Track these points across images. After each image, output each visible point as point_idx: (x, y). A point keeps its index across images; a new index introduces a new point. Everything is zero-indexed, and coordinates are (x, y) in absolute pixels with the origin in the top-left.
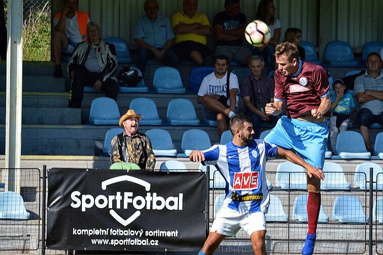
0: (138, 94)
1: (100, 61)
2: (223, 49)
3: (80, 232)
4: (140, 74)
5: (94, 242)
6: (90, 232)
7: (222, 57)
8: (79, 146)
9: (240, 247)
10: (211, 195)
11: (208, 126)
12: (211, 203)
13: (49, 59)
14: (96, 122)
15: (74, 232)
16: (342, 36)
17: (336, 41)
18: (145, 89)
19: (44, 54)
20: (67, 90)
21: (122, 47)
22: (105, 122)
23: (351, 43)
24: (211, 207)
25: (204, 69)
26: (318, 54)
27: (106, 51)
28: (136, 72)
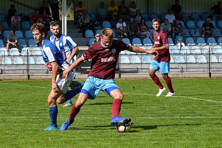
0: (98, 29)
1: (88, 20)
2: (122, 16)
3: (83, 67)
4: (99, 23)
5: (88, 70)
6: (86, 68)
7: (121, 18)
8: (82, 44)
9: (128, 71)
10: (120, 57)
11: (118, 37)
12: (120, 59)
13: (73, 20)
14: (87, 37)
15: (82, 68)
16: (155, 12)
17: (153, 13)
18: (100, 27)
19: (72, 18)
20: (79, 28)
21: (93, 16)
22: (89, 37)
23: (157, 13)
24: (120, 60)
25: (117, 21)
26: (148, 17)
27: (89, 17)
28: (98, 23)
